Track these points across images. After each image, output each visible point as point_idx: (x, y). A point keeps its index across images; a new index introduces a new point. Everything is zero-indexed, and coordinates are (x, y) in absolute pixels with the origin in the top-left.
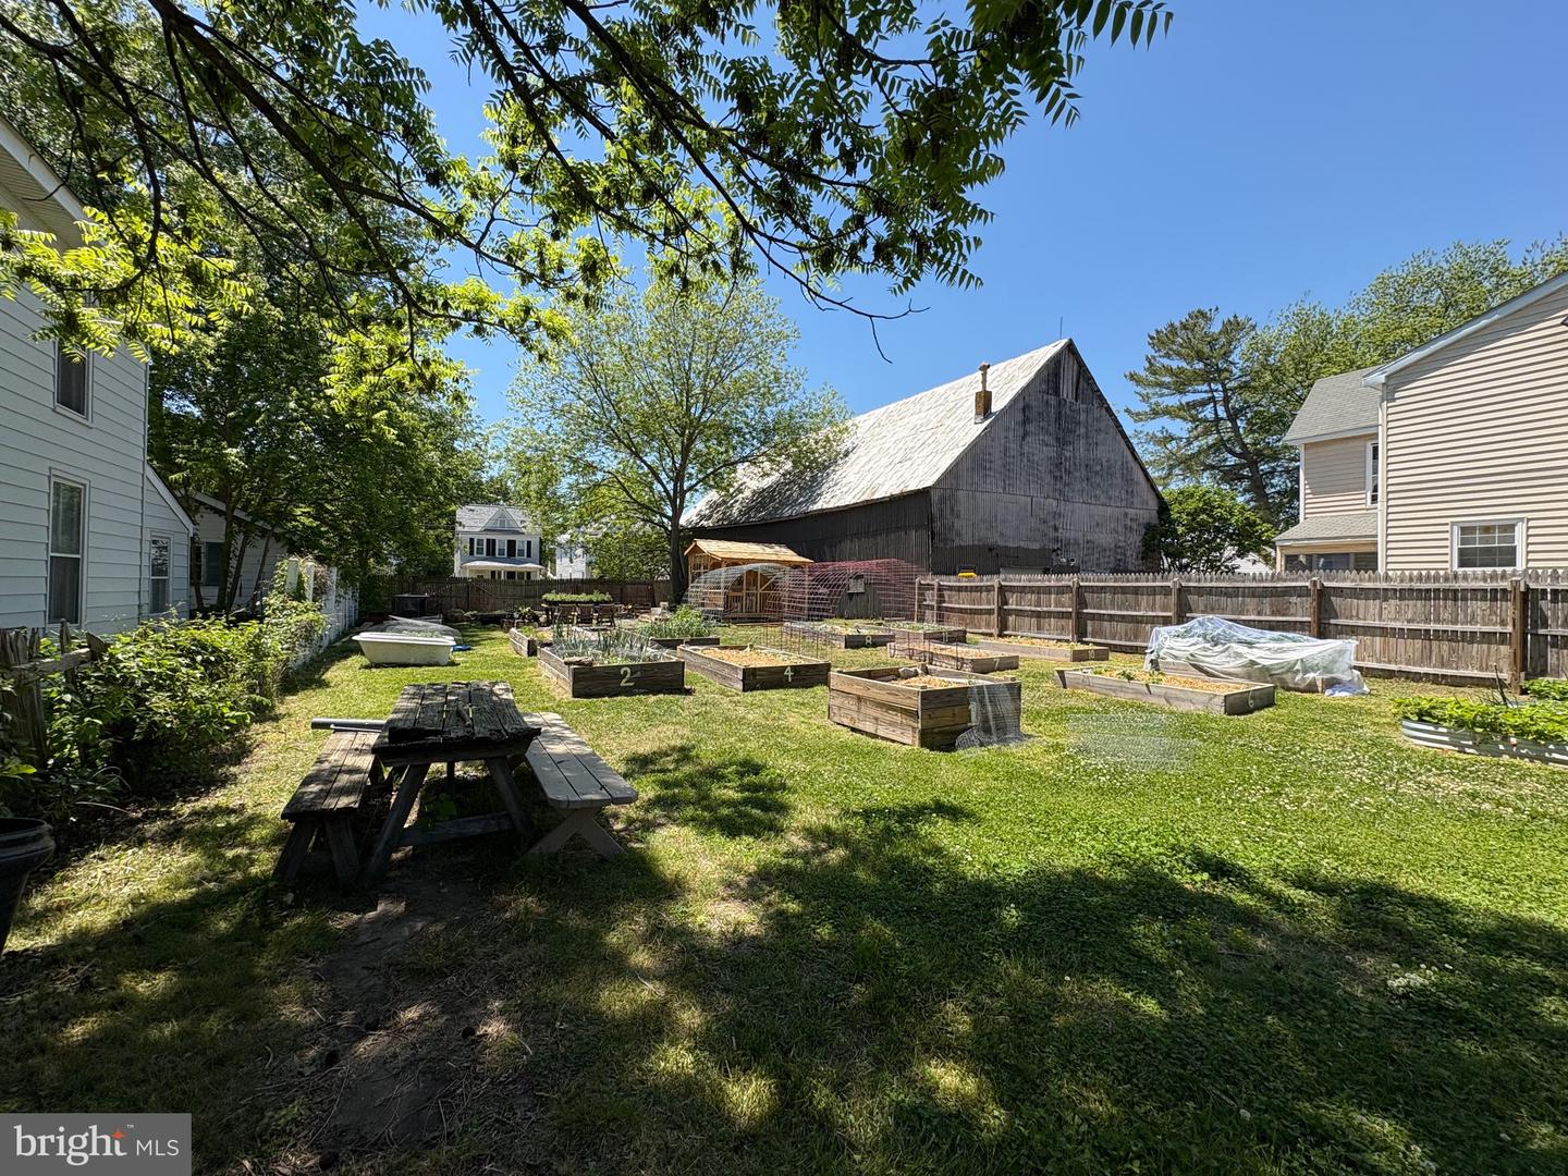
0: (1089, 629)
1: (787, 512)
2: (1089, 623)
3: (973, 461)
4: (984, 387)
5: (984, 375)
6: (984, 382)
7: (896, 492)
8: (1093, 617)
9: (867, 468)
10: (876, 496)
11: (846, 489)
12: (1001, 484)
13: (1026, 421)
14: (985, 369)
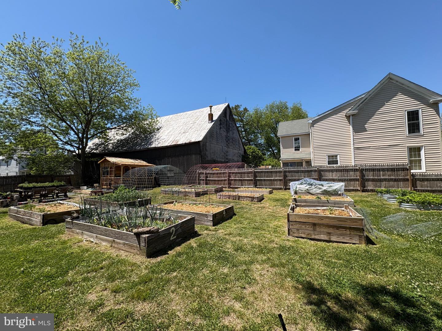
0: (258, 184)
1: (138, 148)
2: (258, 182)
3: (210, 134)
4: (211, 112)
5: (211, 109)
6: (211, 111)
7: (187, 142)
8: (259, 180)
9: (170, 134)
10: (179, 143)
11: (163, 141)
12: (216, 142)
13: (220, 124)
14: (211, 107)
